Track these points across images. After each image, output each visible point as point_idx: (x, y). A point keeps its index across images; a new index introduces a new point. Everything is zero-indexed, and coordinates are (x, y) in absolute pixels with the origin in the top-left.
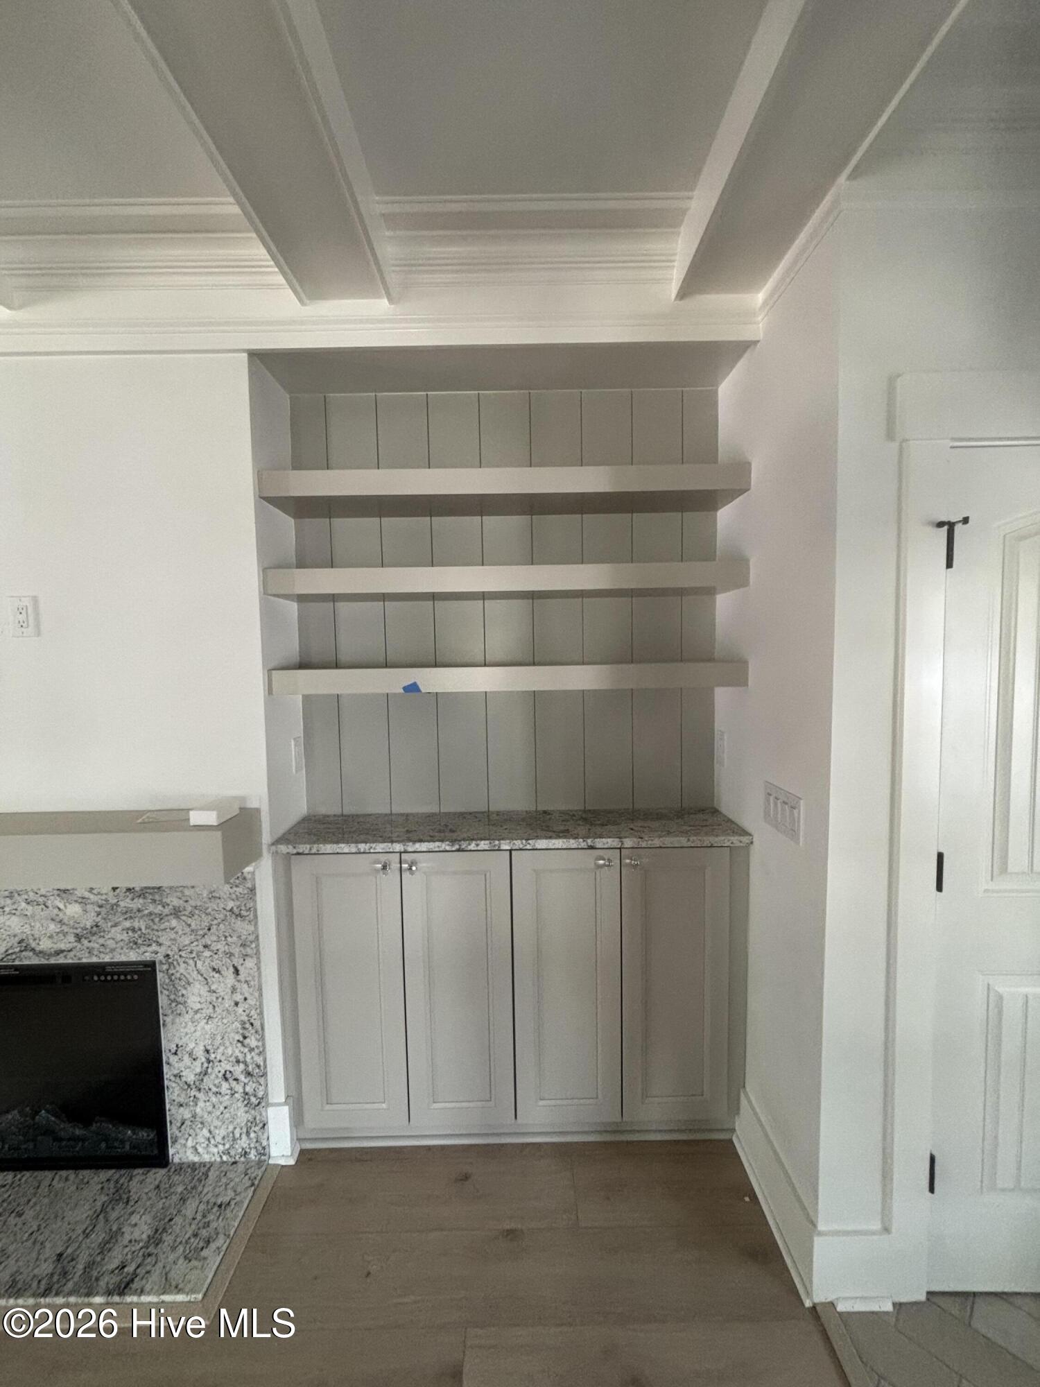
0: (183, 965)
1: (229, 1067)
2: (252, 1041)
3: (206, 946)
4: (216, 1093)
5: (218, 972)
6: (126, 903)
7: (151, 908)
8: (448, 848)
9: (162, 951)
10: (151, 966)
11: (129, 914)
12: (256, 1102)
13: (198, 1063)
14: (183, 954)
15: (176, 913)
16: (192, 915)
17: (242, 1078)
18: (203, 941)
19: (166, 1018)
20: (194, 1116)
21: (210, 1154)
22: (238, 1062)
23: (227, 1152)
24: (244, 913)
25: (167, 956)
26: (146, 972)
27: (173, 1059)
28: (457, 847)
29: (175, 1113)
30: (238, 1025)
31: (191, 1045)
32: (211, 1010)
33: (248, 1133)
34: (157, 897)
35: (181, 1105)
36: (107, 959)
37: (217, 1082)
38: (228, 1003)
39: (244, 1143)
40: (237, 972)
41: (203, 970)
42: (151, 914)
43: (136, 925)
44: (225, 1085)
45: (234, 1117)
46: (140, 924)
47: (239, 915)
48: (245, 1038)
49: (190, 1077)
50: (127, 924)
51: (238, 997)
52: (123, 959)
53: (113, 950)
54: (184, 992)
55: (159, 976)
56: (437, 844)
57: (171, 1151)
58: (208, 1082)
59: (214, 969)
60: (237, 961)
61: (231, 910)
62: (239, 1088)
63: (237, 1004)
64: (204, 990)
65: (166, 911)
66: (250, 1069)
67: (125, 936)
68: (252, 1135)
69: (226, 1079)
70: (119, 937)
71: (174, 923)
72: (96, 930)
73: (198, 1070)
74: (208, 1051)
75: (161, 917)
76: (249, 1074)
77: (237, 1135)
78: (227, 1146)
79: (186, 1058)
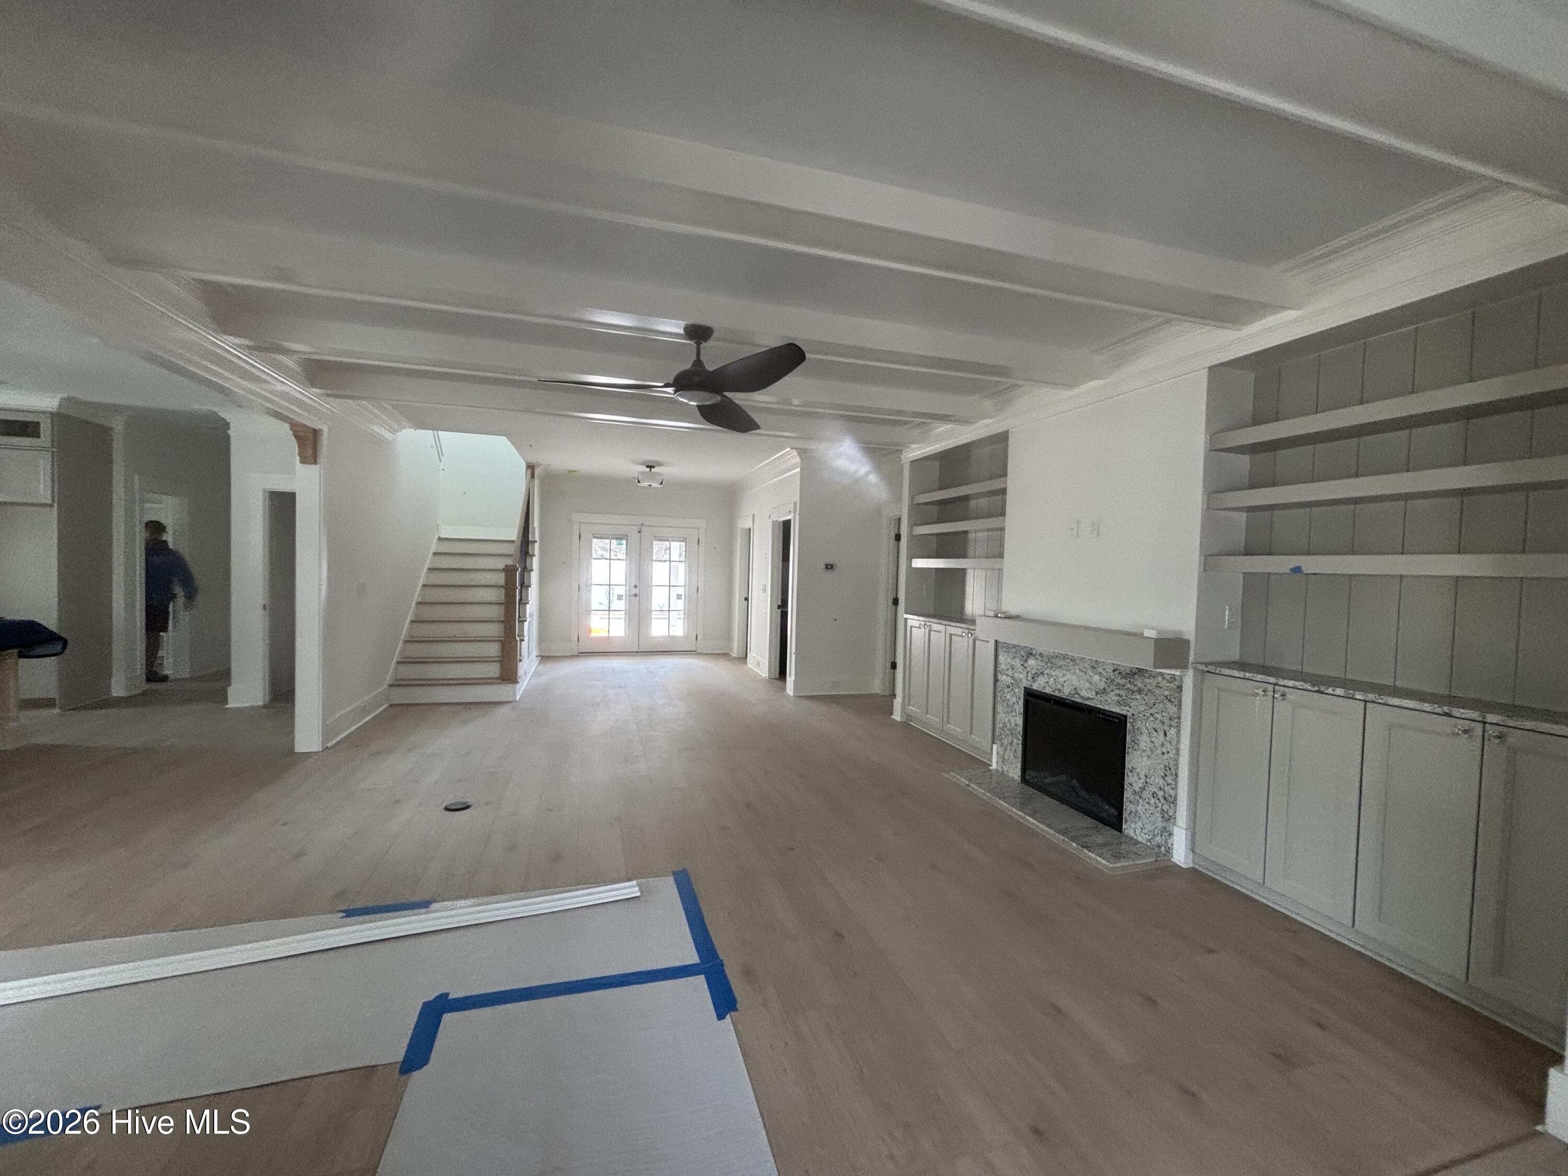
0: (1139, 722)
1: (1155, 790)
2: (1169, 779)
3: (1151, 714)
4: (1148, 803)
5: (1156, 731)
6: (1118, 680)
7: (1129, 686)
8: (1309, 688)
9: (1131, 711)
10: (1126, 717)
11: (1118, 686)
12: (1169, 818)
13: (1142, 781)
14: (1140, 715)
15: (1140, 691)
16: (1146, 695)
17: (1162, 799)
18: (1151, 711)
19: (1128, 750)
20: (1137, 811)
21: (1142, 838)
22: (1161, 789)
23: (1150, 841)
24: (1172, 700)
25: (1133, 714)
26: (1122, 719)
27: (1130, 774)
28: (1316, 688)
29: (1128, 807)
30: (1162, 766)
31: (1139, 770)
32: (1150, 753)
33: (1162, 835)
34: (1132, 680)
35: (1131, 802)
36: (1107, 708)
37: (1149, 796)
38: (1159, 752)
39: (1158, 839)
40: (1165, 734)
41: (1149, 727)
42: (1128, 689)
43: (1121, 693)
44: (1153, 801)
45: (1155, 822)
46: (1123, 693)
47: (1170, 701)
48: (1166, 776)
49: (1137, 789)
50: (1117, 692)
51: (1165, 750)
52: (1115, 710)
53: (1110, 704)
54: (1138, 737)
55: (1128, 725)
56: (1302, 683)
57: (1124, 827)
58: (1146, 794)
59: (1154, 729)
60: (1166, 728)
61: (1166, 697)
62: (1159, 805)
63: (1163, 754)
64: (1148, 740)
65: (1135, 689)
66: (1166, 796)
67: (1116, 698)
68: (1164, 837)
69: (1154, 797)
70: (1113, 698)
71: (1138, 697)
72: (1104, 692)
73: (1141, 785)
74: (1146, 776)
75: (1133, 692)
76: (1165, 799)
77: (1156, 833)
78: (1150, 837)
79: (1136, 775)
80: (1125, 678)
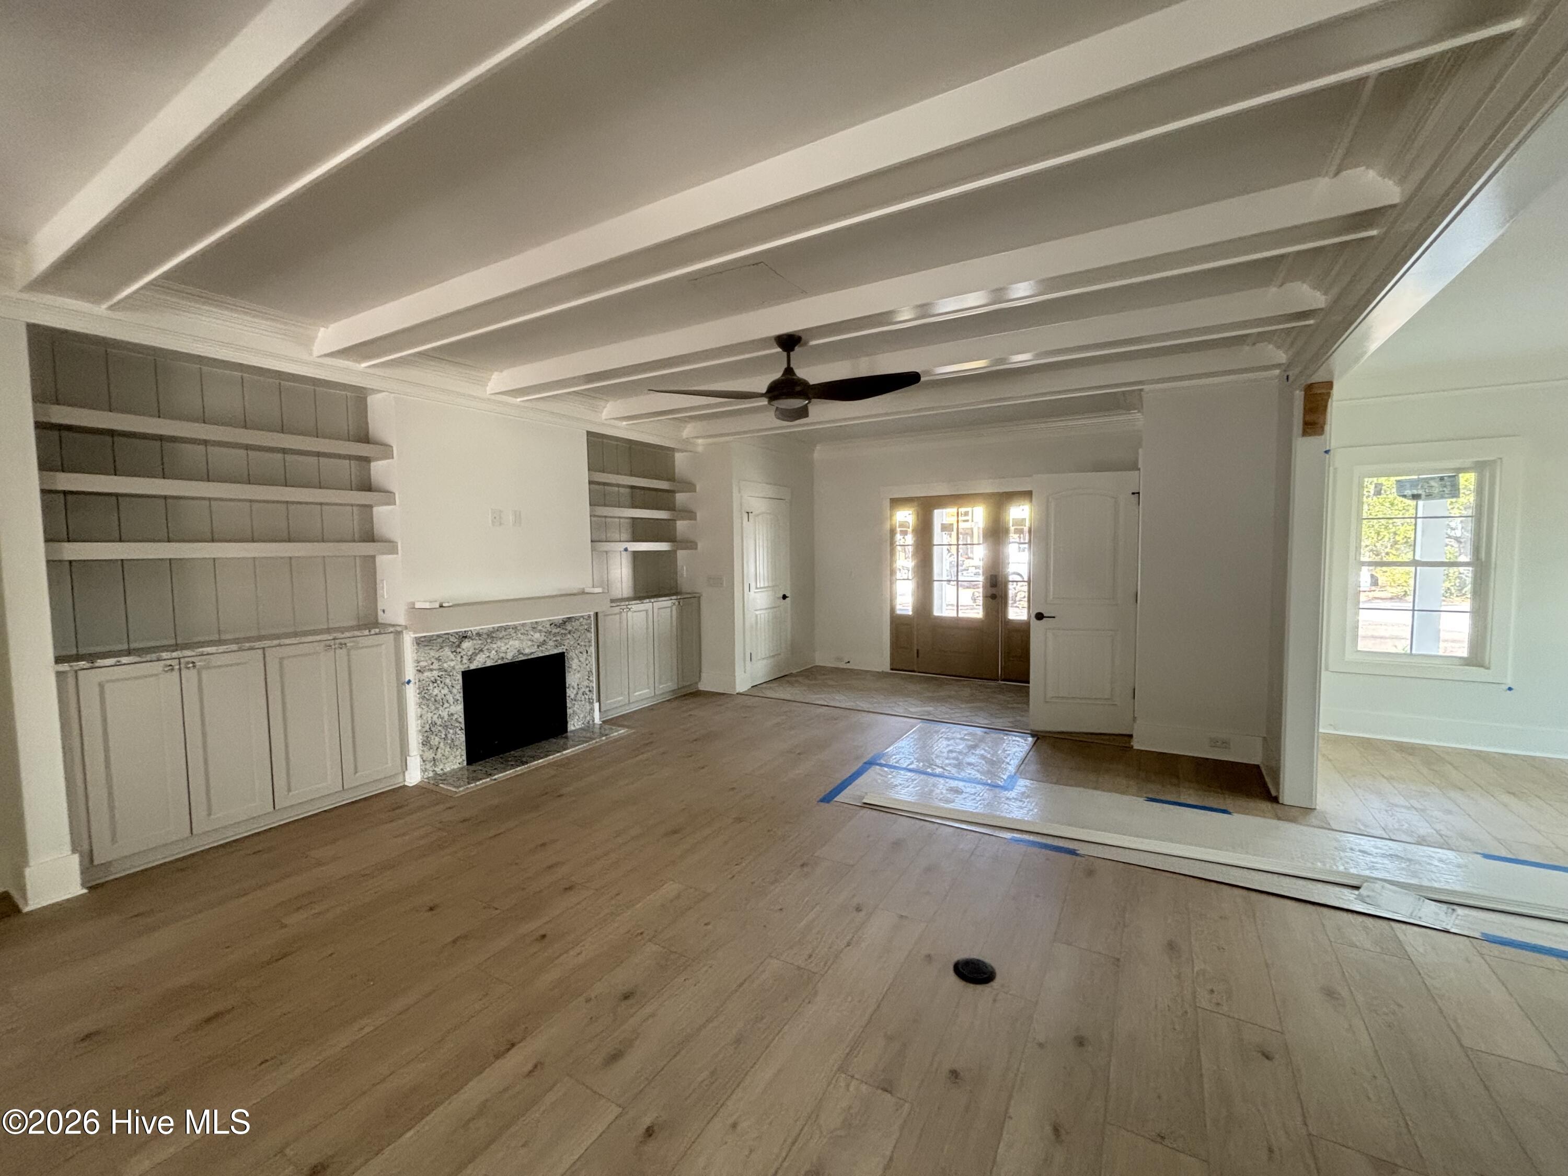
0: (571, 653)
1: (584, 690)
3: (578, 644)
4: (581, 701)
5: (582, 653)
6: (554, 630)
7: (562, 631)
9: (565, 647)
10: (563, 653)
11: (555, 635)
12: (592, 701)
13: (575, 691)
14: (571, 648)
15: (569, 632)
16: (574, 633)
17: (588, 693)
20: (574, 712)
21: (578, 726)
22: (587, 688)
23: (583, 723)
25: (566, 650)
26: (562, 656)
27: (568, 690)
28: (641, 602)
30: (587, 673)
31: (574, 684)
32: (579, 669)
33: (589, 714)
34: (563, 627)
35: (570, 709)
36: (547, 654)
37: (581, 697)
38: (584, 665)
39: (589, 719)
40: (587, 652)
41: (577, 654)
42: (561, 634)
44: (583, 698)
45: (586, 709)
46: (558, 638)
47: (588, 631)
48: (589, 678)
49: (573, 697)
50: (554, 639)
51: (587, 662)
52: (553, 653)
53: (549, 650)
54: (571, 663)
55: (565, 657)
57: (568, 727)
58: (578, 698)
59: (580, 653)
60: (587, 649)
61: (586, 629)
62: (587, 698)
63: (587, 665)
64: (577, 661)
65: (567, 632)
66: (591, 689)
67: (553, 644)
68: (591, 715)
69: (584, 695)
70: (551, 645)
71: (569, 636)
72: (544, 643)
73: (575, 693)
74: (578, 685)
75: (565, 634)
76: (590, 691)
77: (587, 716)
78: (583, 721)
79: (572, 689)
80: (559, 627)
